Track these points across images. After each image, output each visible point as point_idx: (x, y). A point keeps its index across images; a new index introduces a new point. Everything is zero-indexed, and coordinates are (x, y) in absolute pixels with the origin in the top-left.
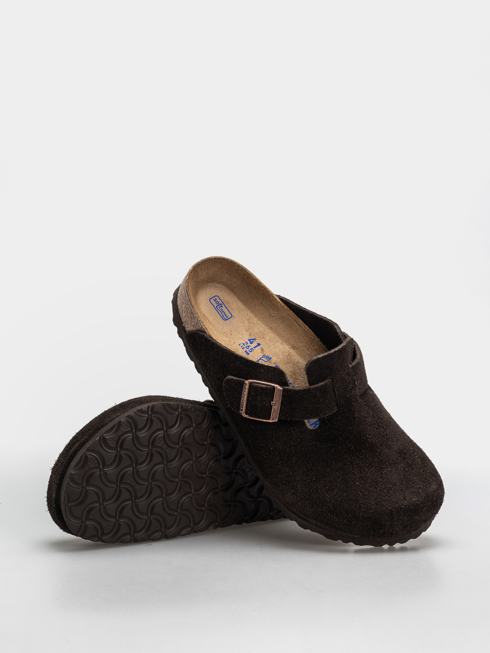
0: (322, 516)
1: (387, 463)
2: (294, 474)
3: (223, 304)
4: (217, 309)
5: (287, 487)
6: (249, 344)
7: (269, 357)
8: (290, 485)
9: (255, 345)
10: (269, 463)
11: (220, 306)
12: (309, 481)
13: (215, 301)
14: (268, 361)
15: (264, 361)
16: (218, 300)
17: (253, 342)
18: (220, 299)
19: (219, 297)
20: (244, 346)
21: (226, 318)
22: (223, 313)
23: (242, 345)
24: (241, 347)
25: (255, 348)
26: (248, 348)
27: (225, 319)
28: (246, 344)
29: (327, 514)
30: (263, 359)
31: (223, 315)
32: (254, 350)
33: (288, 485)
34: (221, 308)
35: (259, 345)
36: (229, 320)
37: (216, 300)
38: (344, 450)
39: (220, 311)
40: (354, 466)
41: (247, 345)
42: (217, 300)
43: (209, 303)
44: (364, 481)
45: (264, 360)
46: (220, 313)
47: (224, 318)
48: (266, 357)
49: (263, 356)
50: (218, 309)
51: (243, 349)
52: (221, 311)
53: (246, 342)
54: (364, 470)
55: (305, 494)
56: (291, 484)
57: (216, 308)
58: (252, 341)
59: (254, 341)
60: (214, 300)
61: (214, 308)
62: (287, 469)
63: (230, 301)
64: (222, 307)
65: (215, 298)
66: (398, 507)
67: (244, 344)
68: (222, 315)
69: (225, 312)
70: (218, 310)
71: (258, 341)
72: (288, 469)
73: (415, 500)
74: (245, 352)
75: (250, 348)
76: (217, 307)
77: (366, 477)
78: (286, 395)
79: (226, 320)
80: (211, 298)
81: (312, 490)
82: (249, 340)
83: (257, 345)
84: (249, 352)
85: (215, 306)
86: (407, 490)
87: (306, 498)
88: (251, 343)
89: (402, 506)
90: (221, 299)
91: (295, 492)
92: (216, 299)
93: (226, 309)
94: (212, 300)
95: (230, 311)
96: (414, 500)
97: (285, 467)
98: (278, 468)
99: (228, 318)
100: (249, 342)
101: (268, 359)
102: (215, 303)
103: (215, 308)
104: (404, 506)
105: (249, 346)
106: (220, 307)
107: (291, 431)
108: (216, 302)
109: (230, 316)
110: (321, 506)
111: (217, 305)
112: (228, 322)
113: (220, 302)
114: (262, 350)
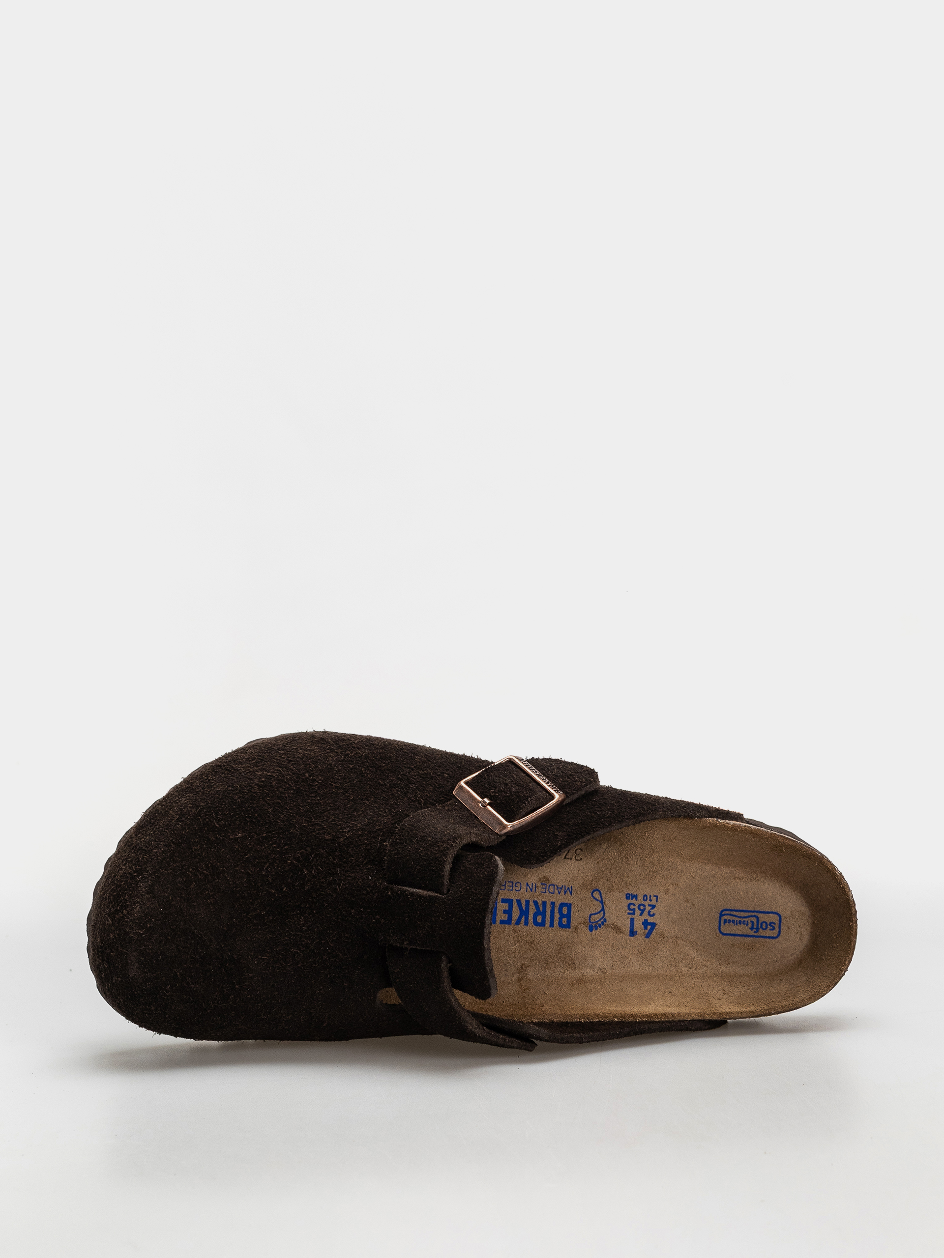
3: (756, 934)
4: (753, 914)
6: (645, 916)
7: (596, 929)
9: (637, 925)
11: (755, 927)
13: (771, 923)
14: (590, 920)
15: (595, 914)
16: (769, 933)
17: (646, 928)
18: (769, 937)
19: (773, 938)
20: (649, 905)
21: (725, 917)
22: (739, 919)
23: (653, 902)
24: (650, 896)
25: (632, 920)
26: (639, 908)
27: (723, 913)
28: (649, 912)
30: (601, 915)
31: (734, 918)
32: (629, 914)
34: (750, 925)
35: (633, 933)
36: (716, 921)
37: (771, 926)
39: (745, 917)
41: (647, 910)
42: (770, 929)
43: (774, 910)
45: (596, 916)
46: (742, 914)
47: (727, 912)
48: (599, 923)
49: (605, 920)
50: (752, 916)
51: (644, 896)
52: (745, 919)
53: (654, 915)
57: (755, 914)
58: (649, 927)
59: (647, 931)
60: (774, 924)
61: (758, 909)
63: (753, 955)
64: (752, 928)
65: (777, 929)
67: (653, 907)
68: (734, 913)
69: (737, 924)
70: (750, 914)
71: (640, 938)
74: (635, 894)
75: (638, 912)
76: (758, 918)
79: (721, 915)
80: (780, 921)
82: (653, 925)
83: (635, 930)
84: (630, 901)
85: (760, 915)
88: (646, 923)
90: (768, 940)
92: (774, 929)
93: (740, 933)
94: (774, 918)
95: (733, 937)
96: (136, 908)
99: (722, 922)
100: (651, 920)
101: (592, 923)
102: (766, 920)
103: (757, 912)
105: (643, 911)
106: (752, 922)
108: (768, 923)
109: (722, 929)
111: (760, 922)
112: (714, 916)
113: (761, 932)
114: (617, 929)
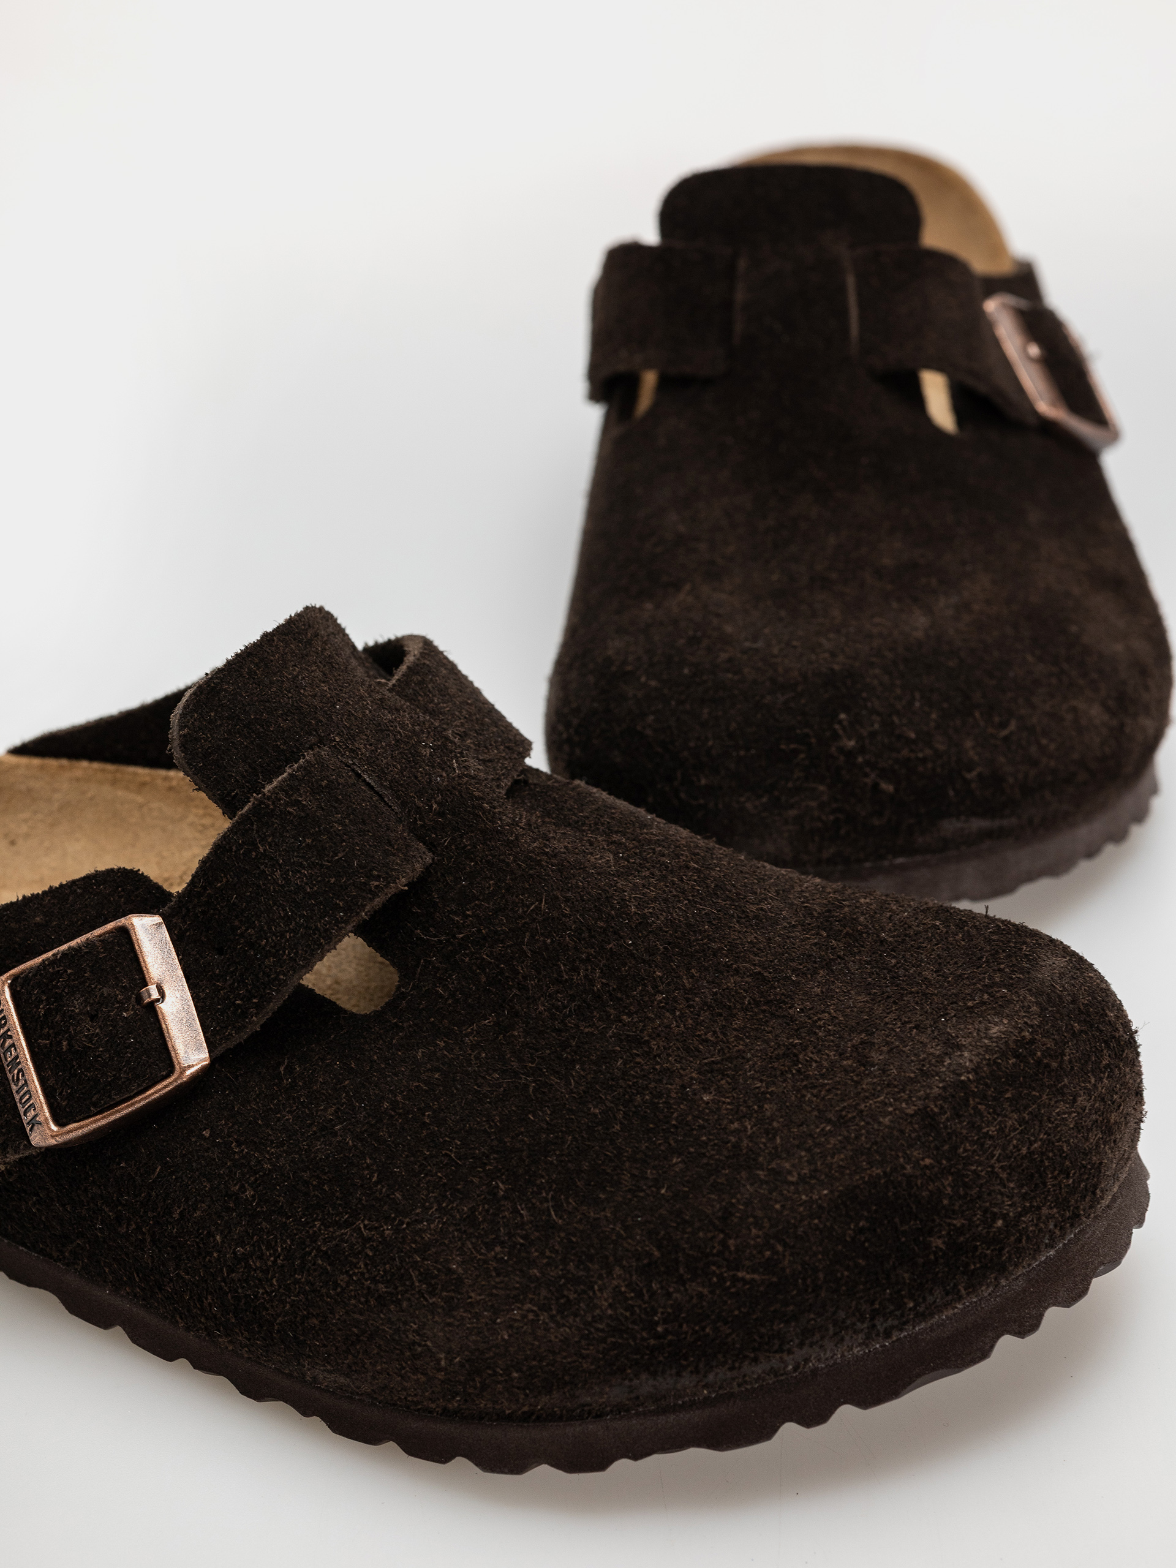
0: (634, 1322)
1: (789, 978)
2: (403, 1223)
5: (405, 1304)
8: (413, 1283)
10: (275, 1262)
12: (487, 1211)
29: (646, 1297)
33: (406, 1291)
38: (565, 1007)
40: (650, 1048)
44: (728, 1076)
54: (707, 1040)
55: (498, 1275)
56: (414, 1274)
62: (362, 1226)
66: (944, 1088)
72: (366, 1222)
73: (1000, 1032)
77: (730, 1059)
78: (187, 930)
81: (522, 1237)
86: (942, 1016)
87: (517, 1289)
89: (960, 1075)
91: (453, 1298)
97: (347, 1224)
98: (319, 1250)
104: (969, 1072)
107: (290, 1070)
110: (600, 1277)
